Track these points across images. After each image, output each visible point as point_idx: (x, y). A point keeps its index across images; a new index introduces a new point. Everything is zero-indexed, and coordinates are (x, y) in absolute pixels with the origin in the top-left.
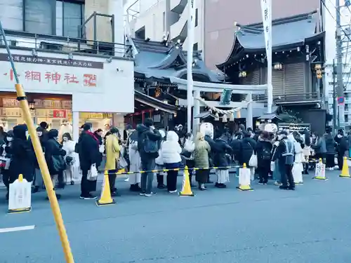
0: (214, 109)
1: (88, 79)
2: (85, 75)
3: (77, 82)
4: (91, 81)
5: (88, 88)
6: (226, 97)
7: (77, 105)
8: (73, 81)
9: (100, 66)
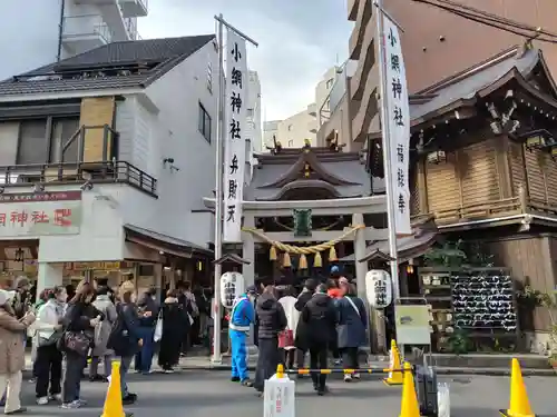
0: (279, 245)
1: (60, 215)
2: (58, 211)
3: (47, 221)
4: (65, 218)
5: (59, 229)
6: (303, 222)
7: (46, 254)
8: (42, 221)
9: (76, 196)
